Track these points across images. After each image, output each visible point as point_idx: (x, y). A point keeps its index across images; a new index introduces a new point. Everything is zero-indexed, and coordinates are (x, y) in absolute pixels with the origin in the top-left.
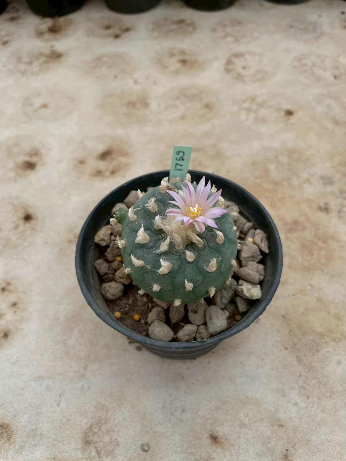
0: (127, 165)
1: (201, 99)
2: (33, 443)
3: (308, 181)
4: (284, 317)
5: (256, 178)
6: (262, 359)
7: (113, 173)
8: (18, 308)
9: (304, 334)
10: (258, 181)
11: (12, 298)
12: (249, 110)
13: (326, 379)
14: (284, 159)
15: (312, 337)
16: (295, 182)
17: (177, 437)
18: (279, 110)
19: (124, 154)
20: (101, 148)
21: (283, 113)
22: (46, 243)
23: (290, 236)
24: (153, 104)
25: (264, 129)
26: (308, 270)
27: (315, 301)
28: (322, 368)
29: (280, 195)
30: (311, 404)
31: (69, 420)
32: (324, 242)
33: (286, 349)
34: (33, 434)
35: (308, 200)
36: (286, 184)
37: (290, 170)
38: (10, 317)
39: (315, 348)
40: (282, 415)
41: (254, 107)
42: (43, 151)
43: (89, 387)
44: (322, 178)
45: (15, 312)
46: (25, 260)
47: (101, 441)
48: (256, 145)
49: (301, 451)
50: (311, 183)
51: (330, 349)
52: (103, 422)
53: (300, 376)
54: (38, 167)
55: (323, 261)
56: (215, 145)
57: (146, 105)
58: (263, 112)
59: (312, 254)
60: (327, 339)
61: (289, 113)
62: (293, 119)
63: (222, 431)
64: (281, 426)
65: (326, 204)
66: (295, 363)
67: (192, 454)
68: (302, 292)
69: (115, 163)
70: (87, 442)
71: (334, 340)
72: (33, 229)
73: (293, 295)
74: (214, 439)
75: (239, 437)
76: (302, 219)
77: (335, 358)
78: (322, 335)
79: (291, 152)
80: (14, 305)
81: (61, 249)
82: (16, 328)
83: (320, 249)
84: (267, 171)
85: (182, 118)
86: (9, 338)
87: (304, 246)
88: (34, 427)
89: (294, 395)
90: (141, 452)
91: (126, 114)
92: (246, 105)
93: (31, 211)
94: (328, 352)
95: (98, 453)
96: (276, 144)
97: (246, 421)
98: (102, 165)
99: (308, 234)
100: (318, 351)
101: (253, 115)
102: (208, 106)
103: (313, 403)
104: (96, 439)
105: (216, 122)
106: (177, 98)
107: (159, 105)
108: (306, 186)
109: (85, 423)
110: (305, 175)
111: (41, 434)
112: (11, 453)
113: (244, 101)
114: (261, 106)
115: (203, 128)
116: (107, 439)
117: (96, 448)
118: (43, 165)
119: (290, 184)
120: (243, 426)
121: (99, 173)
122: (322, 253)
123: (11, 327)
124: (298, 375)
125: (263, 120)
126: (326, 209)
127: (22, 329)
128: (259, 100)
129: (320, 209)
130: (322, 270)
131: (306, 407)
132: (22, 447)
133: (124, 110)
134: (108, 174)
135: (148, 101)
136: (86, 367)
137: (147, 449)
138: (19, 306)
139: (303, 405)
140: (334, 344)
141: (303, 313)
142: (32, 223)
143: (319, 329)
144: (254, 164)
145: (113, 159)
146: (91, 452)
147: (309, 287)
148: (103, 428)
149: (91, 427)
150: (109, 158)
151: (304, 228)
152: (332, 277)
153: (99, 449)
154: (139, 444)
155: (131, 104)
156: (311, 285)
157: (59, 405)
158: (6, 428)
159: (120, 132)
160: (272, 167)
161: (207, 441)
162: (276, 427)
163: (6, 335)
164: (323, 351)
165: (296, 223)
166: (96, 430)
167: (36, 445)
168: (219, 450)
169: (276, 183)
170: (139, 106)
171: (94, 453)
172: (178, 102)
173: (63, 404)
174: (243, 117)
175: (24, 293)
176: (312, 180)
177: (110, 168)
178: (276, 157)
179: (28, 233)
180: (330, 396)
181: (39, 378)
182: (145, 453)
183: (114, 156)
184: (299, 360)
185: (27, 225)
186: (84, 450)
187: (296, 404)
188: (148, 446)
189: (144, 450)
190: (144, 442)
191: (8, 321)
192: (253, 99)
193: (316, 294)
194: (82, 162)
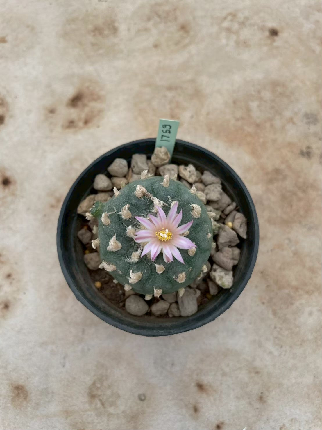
0: (100, 111)
1: (176, 19)
2: (47, 400)
3: (291, 120)
4: (262, 273)
5: (237, 120)
6: (242, 315)
7: (86, 122)
8: (14, 279)
9: (280, 288)
10: (239, 123)
11: (6, 269)
12: (229, 30)
13: (298, 329)
14: (267, 95)
15: (286, 291)
16: (278, 123)
17: (168, 387)
18: (262, 28)
19: (97, 98)
20: (71, 92)
21: (267, 33)
22: (28, 209)
23: (271, 187)
24: (122, 28)
25: (246, 56)
26: (286, 223)
27: (291, 255)
28: (295, 319)
29: (261, 140)
30: (283, 353)
31: (74, 378)
32: (304, 191)
33: (263, 303)
34: (46, 392)
35: (290, 145)
36: (268, 125)
37: (273, 107)
38: (7, 288)
39: (289, 301)
40: (258, 363)
41: (236, 26)
42: (9, 100)
43: (89, 350)
44: (307, 116)
45: (11, 283)
46: (11, 229)
47: (104, 395)
48: (237, 78)
49: (274, 393)
50: (294, 123)
51: (303, 301)
52: (104, 378)
53: (275, 328)
54: (7, 120)
55: (302, 212)
56: (193, 81)
57: (115, 30)
58: (246, 33)
59: (291, 206)
60: (301, 292)
61: (274, 33)
62: (278, 41)
63: (206, 379)
64: (257, 373)
65: (308, 147)
66: (271, 316)
67: (181, 400)
68: (280, 246)
69: (87, 110)
70: (92, 396)
71: (307, 292)
72: (14, 194)
73: (272, 250)
74: (200, 387)
75: (221, 384)
76: (283, 167)
77: (307, 310)
78: (296, 289)
79: (275, 84)
80: (9, 276)
81: (45, 216)
82: (15, 299)
83: (300, 200)
84: (248, 110)
85: (156, 46)
86: (10, 309)
87: (284, 197)
88: (45, 387)
89: (269, 346)
90: (139, 402)
91: (93, 45)
92: (226, 24)
93: (8, 174)
94: (301, 304)
95: (103, 404)
96: (259, 76)
97: (227, 370)
98: (74, 113)
99: (288, 184)
100: (292, 304)
101: (234, 37)
102: (184, 28)
103: (286, 351)
104: (99, 393)
105: (193, 49)
106: (149, 19)
107: (129, 30)
108: (289, 126)
109: (88, 380)
110: (288, 114)
111: (53, 392)
112: (29, 409)
113: (225, 18)
114: (242, 24)
115: (179, 58)
116: (109, 392)
117: (101, 400)
118: (11, 117)
119: (272, 126)
120: (224, 374)
121: (71, 124)
122: (302, 204)
123: (10, 298)
124: (273, 327)
125: (246, 44)
126: (307, 154)
127: (20, 299)
128: (241, 16)
129: (302, 154)
130: (300, 222)
131: (280, 355)
132: (37, 404)
133: (91, 38)
134: (81, 124)
135: (116, 24)
136: (83, 331)
137: (143, 398)
138: (13, 277)
139: (276, 353)
140: (306, 296)
141: (280, 268)
142: (12, 187)
143: (294, 283)
144: (234, 102)
145: (85, 105)
146: (96, 404)
147: (287, 241)
148: (105, 383)
149: (94, 384)
150: (80, 103)
151: (285, 178)
152: (310, 229)
153: (103, 401)
154: (137, 395)
155: (97, 31)
156: (289, 240)
157: (64, 366)
158: (21, 389)
159: (89, 69)
160: (254, 105)
161: (194, 389)
162: (253, 374)
163: (6, 306)
164: (297, 304)
165: (277, 171)
166: (99, 385)
167: (49, 402)
168: (204, 395)
169: (258, 126)
170: (106, 32)
171: (99, 405)
172: (150, 24)
173: (68, 366)
174: (224, 41)
175: (16, 263)
176: (295, 120)
177: (83, 116)
178: (259, 92)
179: (9, 199)
180: (301, 345)
181: (43, 344)
182: (142, 402)
183: (85, 101)
184: (275, 313)
185: (7, 190)
186: (91, 403)
187: (271, 353)
188: (144, 395)
189: (141, 400)
190: (141, 393)
191: (6, 293)
192: (234, 15)
193: (293, 248)
194: (52, 111)
